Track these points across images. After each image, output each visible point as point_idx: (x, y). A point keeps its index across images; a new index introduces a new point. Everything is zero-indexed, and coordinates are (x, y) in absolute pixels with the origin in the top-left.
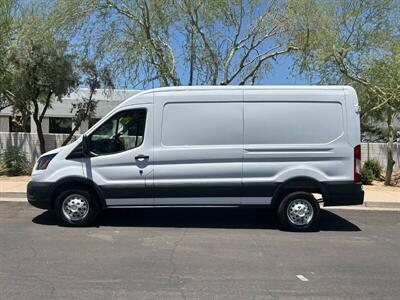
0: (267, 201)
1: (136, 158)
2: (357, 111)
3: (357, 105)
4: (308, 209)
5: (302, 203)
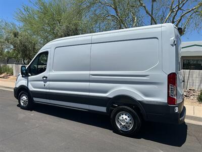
0: (103, 109)
1: (43, 78)
2: (172, 43)
3: (173, 38)
4: (130, 120)
5: (126, 115)
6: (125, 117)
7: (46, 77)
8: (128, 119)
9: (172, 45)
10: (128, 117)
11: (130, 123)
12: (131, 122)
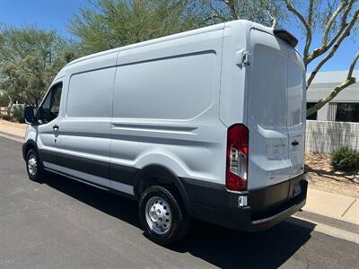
1: (54, 127)
2: (240, 62)
3: (241, 51)
4: (167, 214)
5: (161, 204)
6: (158, 207)
7: (58, 127)
8: (164, 211)
9: (240, 66)
10: (165, 208)
11: (167, 221)
12: (167, 217)
